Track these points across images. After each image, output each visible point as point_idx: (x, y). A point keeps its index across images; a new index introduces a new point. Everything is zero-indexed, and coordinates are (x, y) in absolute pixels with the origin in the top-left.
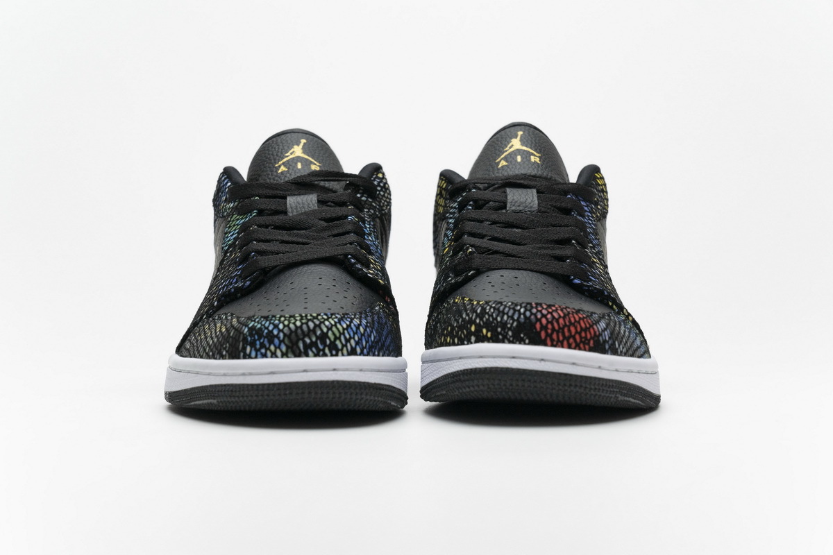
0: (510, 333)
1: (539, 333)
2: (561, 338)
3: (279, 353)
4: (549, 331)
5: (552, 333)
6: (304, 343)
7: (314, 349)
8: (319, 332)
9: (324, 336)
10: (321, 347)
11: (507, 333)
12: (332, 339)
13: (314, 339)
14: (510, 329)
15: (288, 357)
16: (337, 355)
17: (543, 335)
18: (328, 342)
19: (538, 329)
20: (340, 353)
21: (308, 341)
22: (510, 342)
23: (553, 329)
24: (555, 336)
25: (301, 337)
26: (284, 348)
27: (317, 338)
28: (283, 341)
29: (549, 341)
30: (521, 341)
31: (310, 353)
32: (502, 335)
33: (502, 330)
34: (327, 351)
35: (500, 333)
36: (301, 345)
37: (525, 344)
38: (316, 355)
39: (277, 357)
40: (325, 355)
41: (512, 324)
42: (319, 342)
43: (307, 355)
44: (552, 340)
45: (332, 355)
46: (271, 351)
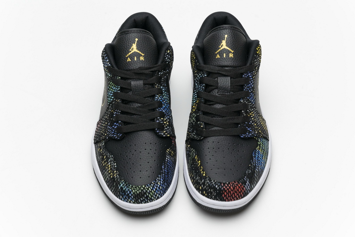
0: (213, 197)
1: (224, 198)
2: (231, 198)
3: (132, 202)
4: (227, 197)
5: (228, 197)
6: (141, 200)
7: (144, 201)
8: (145, 196)
9: (147, 197)
10: (146, 200)
11: (212, 196)
12: (150, 197)
13: (144, 199)
14: (213, 195)
15: (135, 204)
16: (152, 201)
17: (225, 198)
18: (149, 198)
19: (223, 196)
20: (153, 200)
21: (142, 199)
22: (213, 199)
23: (229, 196)
24: (229, 198)
25: (139, 198)
26: (134, 201)
27: (145, 198)
28: (133, 199)
29: (227, 200)
30: (217, 200)
31: (143, 202)
32: (211, 197)
33: (210, 195)
34: (149, 201)
35: (210, 196)
36: (139, 200)
37: (218, 201)
38: (145, 203)
39: (131, 203)
40: (148, 202)
41: (214, 194)
42: (146, 199)
43: (142, 203)
44: (228, 200)
45: (150, 202)
46: (129, 201)
